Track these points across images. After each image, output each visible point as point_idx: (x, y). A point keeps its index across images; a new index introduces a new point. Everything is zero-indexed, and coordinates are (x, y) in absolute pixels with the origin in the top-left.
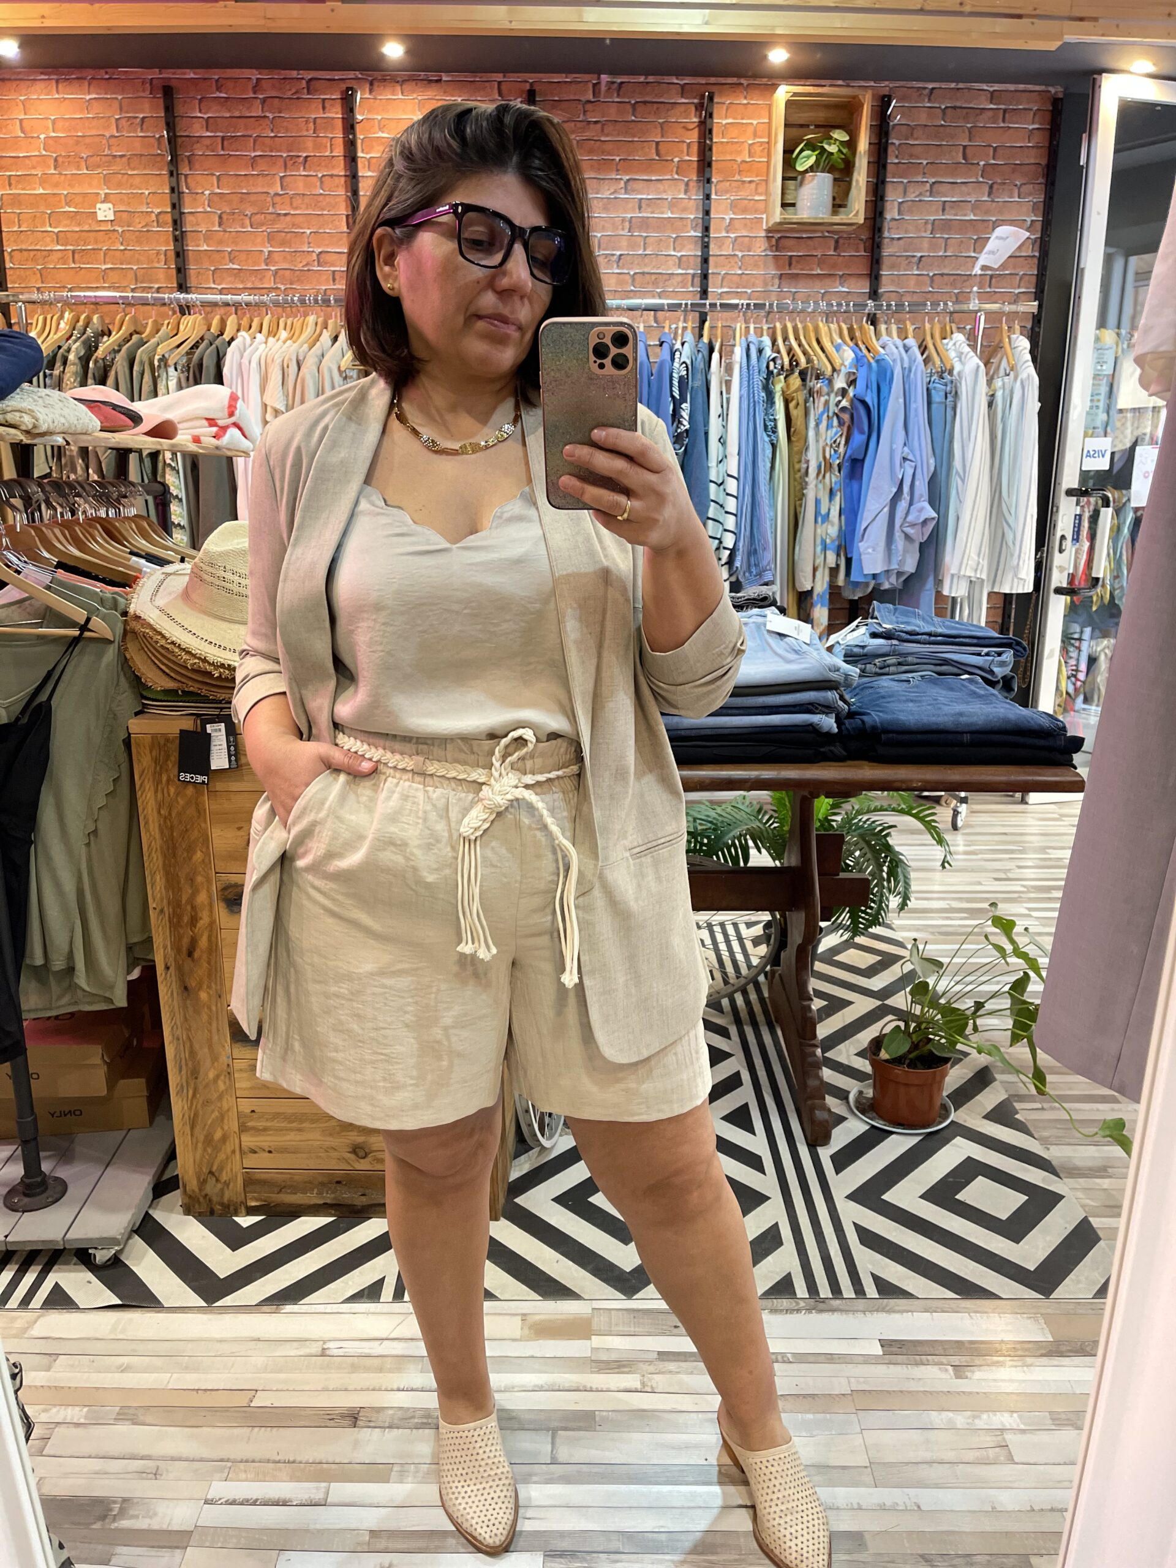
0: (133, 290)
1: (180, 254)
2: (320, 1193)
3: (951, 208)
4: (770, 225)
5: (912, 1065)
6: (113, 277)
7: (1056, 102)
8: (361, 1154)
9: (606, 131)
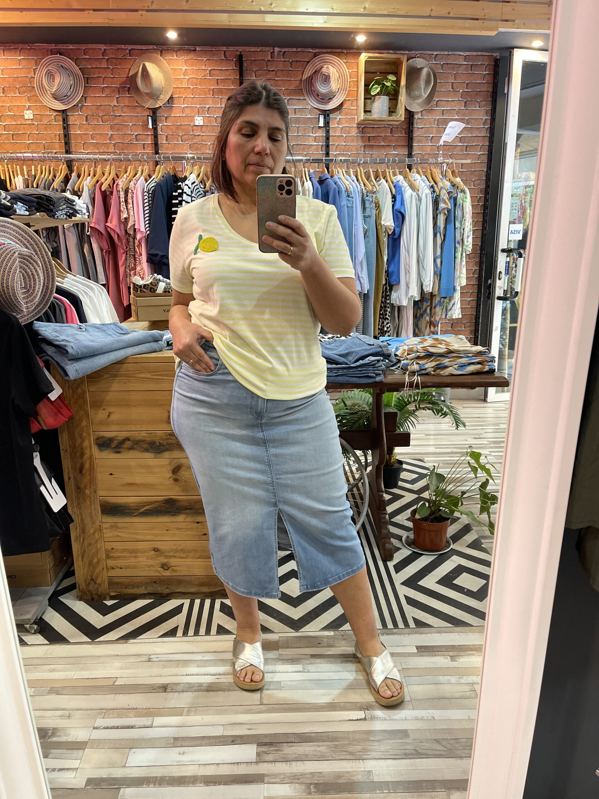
0: (43, 153)
1: (67, 136)
2: (146, 588)
3: (447, 113)
4: (359, 120)
5: (432, 521)
6: (33, 147)
7: (496, 61)
8: (166, 568)
9: (278, 75)
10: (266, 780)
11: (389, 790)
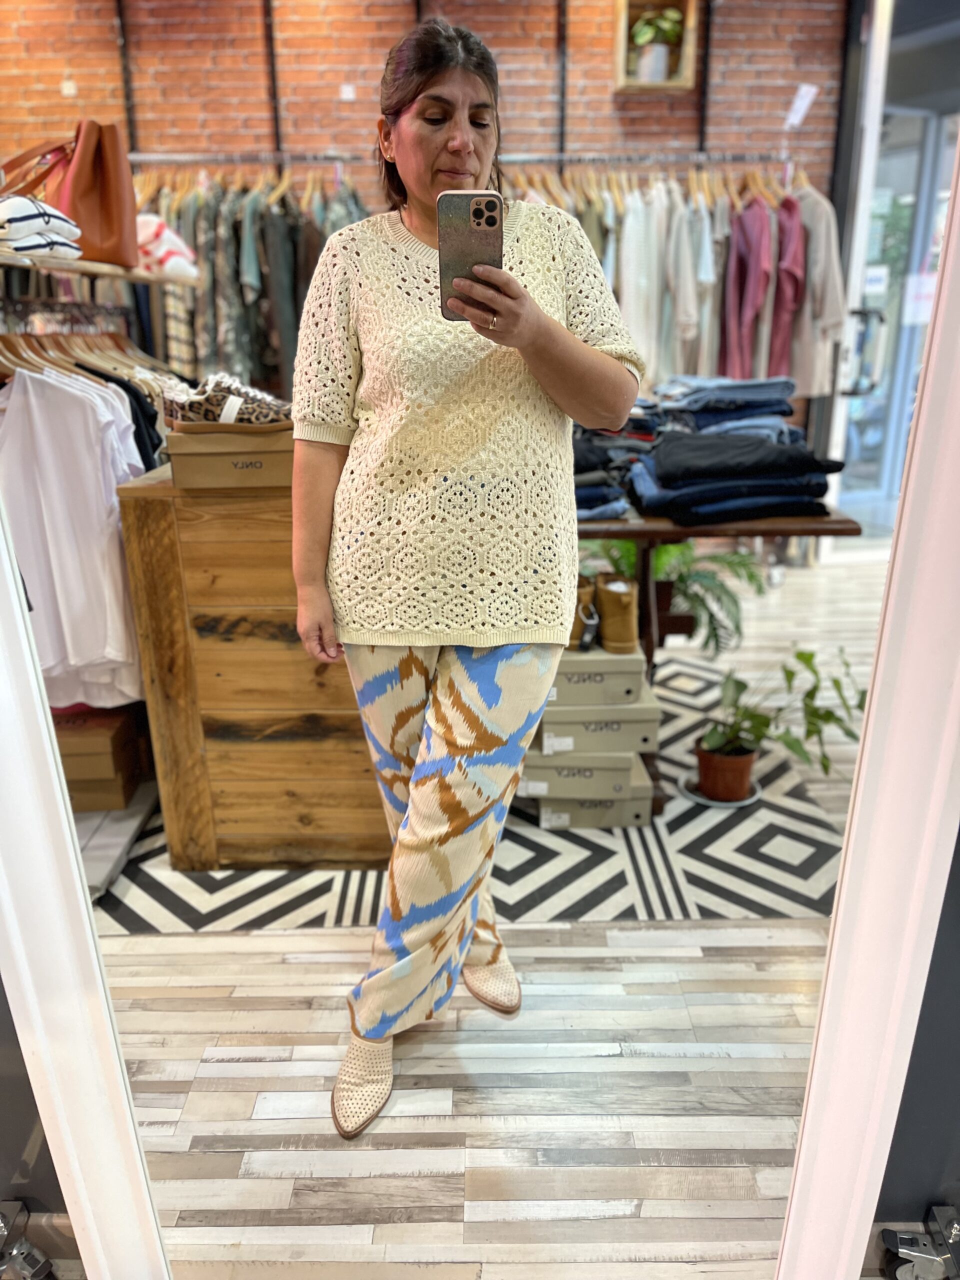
1: (131, 123)
2: (275, 853)
3: (765, 75)
4: (616, 88)
5: (728, 754)
8: (307, 822)
10: (468, 1142)
11: (659, 1162)
